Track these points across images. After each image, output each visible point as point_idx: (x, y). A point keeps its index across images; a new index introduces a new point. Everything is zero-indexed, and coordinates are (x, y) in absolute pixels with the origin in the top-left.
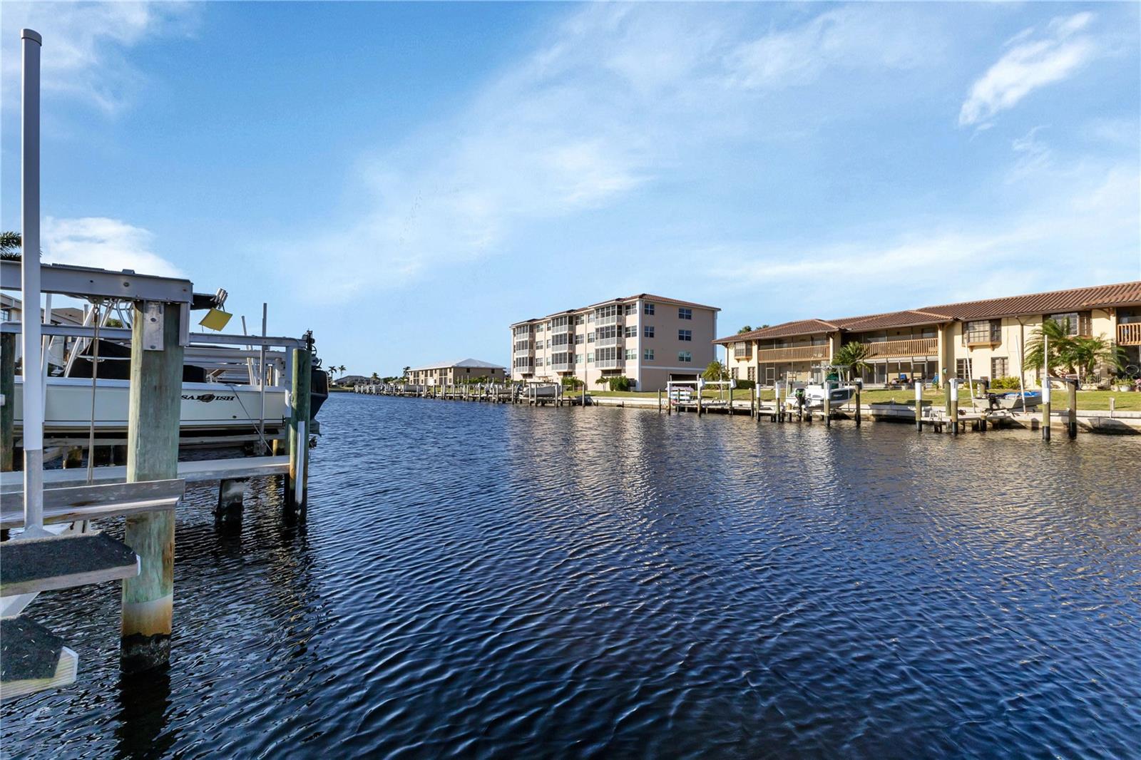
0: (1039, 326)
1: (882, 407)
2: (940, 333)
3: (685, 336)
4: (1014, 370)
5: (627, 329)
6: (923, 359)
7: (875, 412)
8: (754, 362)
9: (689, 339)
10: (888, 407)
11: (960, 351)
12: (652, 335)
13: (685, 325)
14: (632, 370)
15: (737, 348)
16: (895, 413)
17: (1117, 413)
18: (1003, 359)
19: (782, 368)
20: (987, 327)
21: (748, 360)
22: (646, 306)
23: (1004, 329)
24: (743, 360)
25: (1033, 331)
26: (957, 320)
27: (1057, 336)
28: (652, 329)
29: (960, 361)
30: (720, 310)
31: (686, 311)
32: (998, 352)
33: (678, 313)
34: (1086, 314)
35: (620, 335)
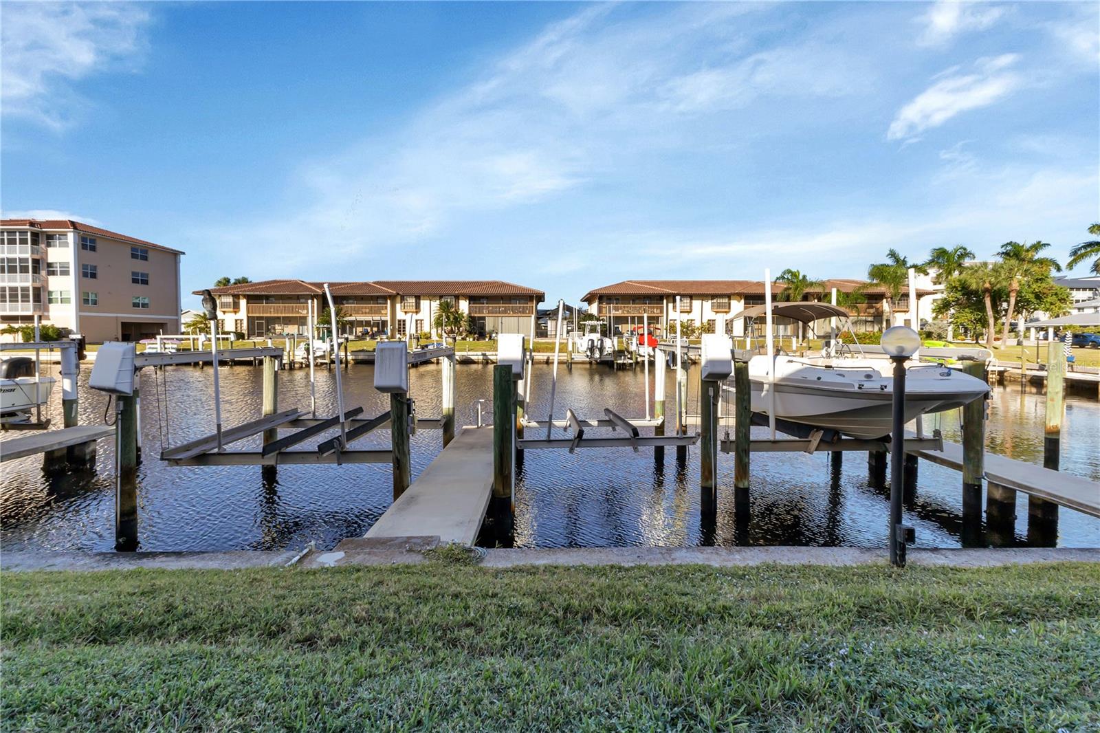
0: (438, 302)
1: (359, 353)
2: (389, 301)
3: (140, 279)
4: (426, 329)
5: (49, 265)
6: (378, 318)
7: (354, 358)
8: (243, 314)
9: (145, 282)
10: (362, 354)
11: (400, 315)
12: (94, 276)
13: (139, 266)
14: (63, 315)
15: (223, 300)
16: (366, 358)
17: (469, 353)
18: (422, 320)
19: (271, 321)
20: (413, 300)
21: (235, 312)
22: (84, 239)
23: (422, 302)
24: (231, 312)
25: (436, 304)
26: (398, 294)
27: (445, 308)
28: (95, 268)
29: (399, 321)
30: (184, 253)
31: (141, 251)
32: (419, 316)
33: (129, 252)
34: (457, 297)
35: (36, 270)
